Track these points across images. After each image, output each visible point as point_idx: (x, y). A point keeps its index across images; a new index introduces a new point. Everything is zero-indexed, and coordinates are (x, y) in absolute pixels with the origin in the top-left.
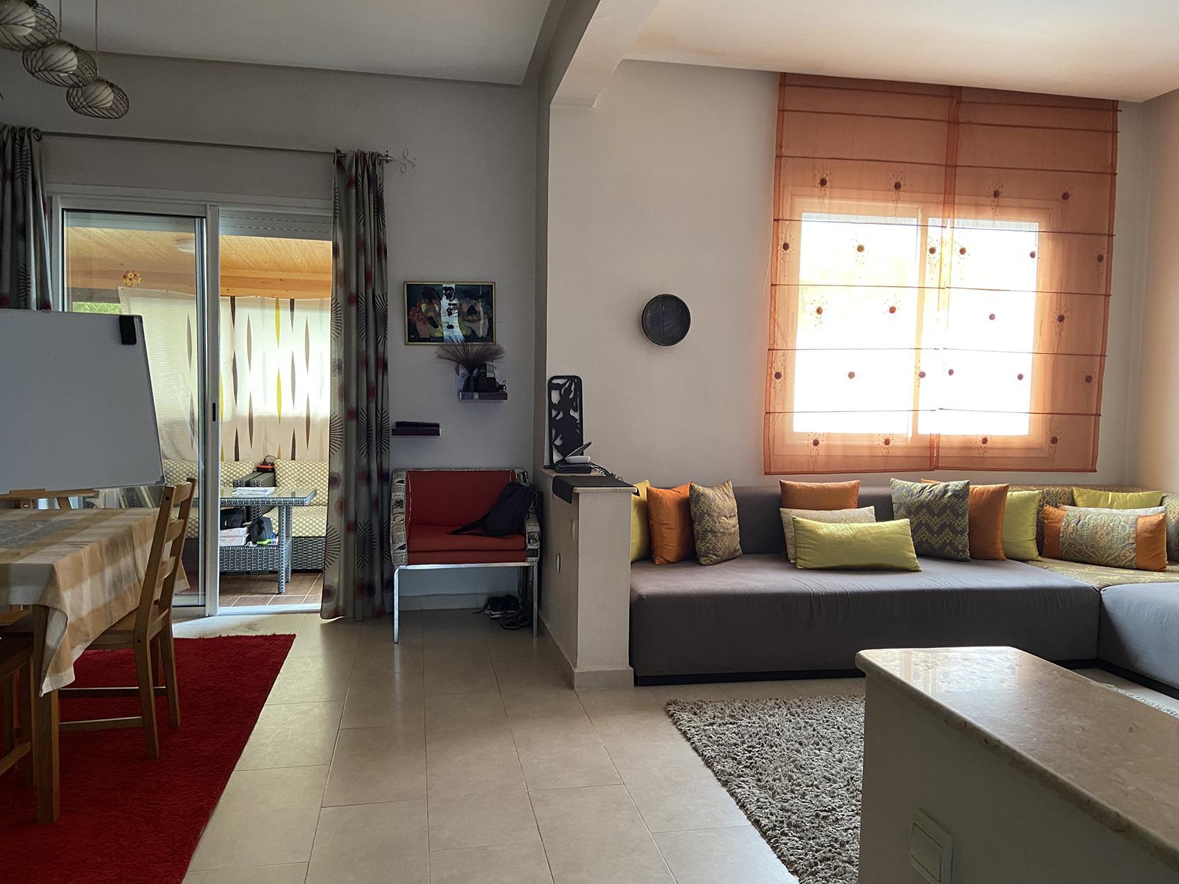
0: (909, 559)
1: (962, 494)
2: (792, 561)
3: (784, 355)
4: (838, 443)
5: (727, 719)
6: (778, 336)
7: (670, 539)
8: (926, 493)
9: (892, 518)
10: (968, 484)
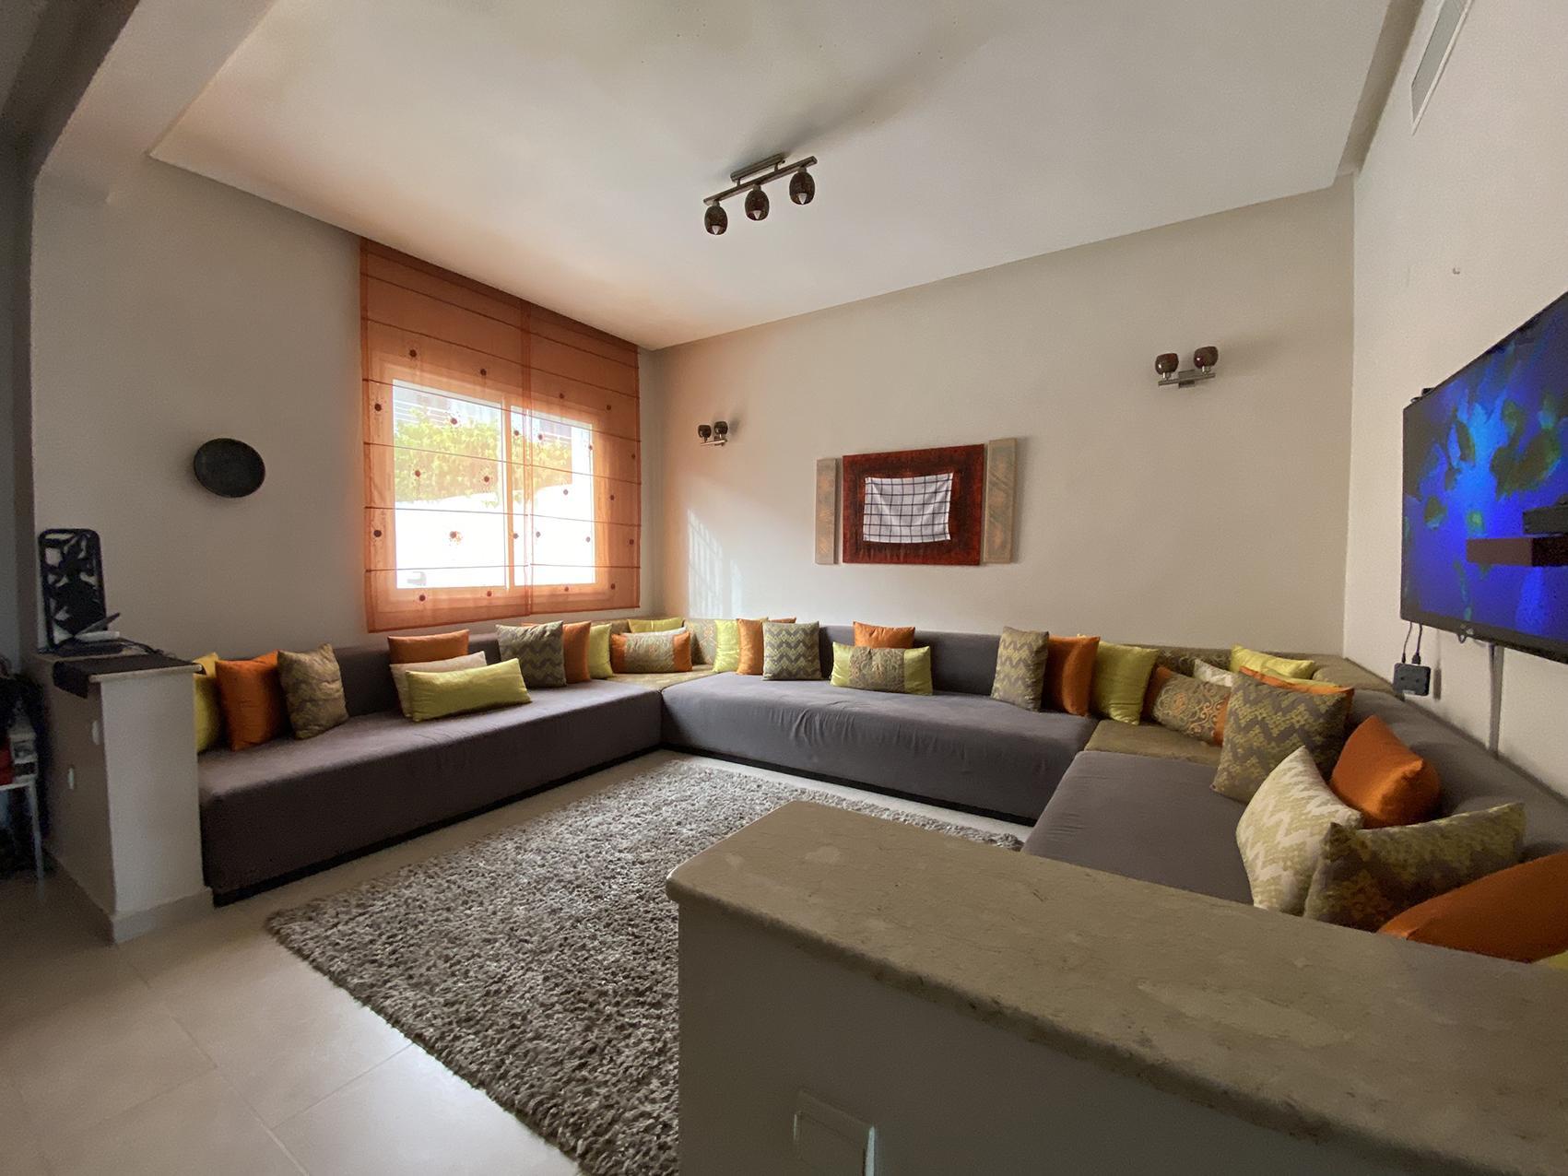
0: (521, 694)
1: (557, 633)
2: (408, 715)
3: (383, 513)
4: (444, 597)
5: (355, 911)
6: (376, 494)
7: (253, 716)
8: (528, 635)
9: (500, 661)
10: (561, 625)
